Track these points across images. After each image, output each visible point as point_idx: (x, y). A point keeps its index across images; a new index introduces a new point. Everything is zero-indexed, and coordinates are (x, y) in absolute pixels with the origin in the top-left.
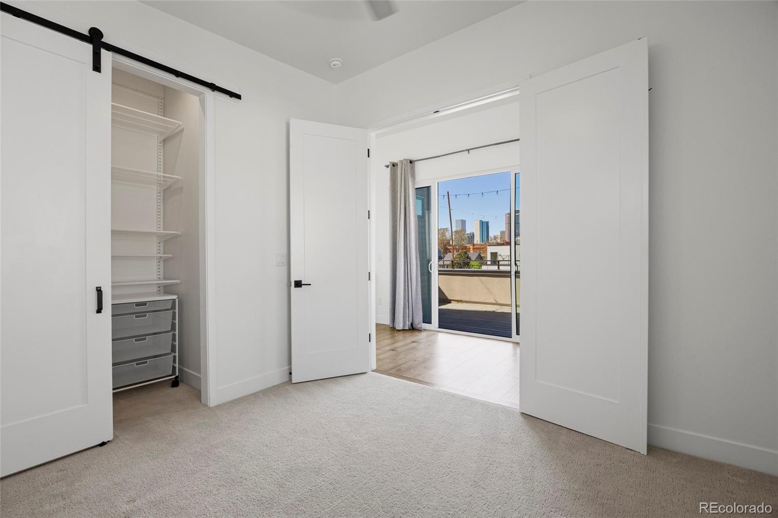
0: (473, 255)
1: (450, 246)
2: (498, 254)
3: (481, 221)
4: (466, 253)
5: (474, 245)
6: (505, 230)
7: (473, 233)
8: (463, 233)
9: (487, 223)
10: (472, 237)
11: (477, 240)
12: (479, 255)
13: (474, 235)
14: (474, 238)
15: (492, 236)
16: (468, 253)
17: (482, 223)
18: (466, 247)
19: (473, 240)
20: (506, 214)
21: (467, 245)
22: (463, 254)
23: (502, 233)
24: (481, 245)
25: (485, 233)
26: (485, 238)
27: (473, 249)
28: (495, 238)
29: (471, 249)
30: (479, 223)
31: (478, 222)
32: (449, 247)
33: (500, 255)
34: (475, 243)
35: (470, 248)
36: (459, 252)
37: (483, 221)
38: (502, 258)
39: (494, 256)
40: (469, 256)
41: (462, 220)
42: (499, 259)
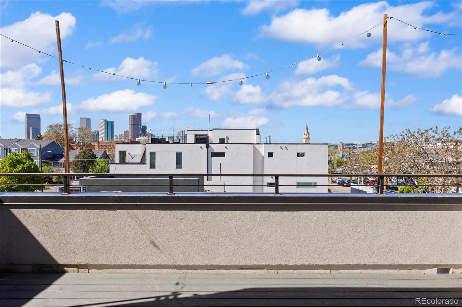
0: (98, 153)
1: (74, 143)
2: (127, 153)
4: (90, 151)
5: (99, 143)
6: (128, 130)
7: (98, 131)
8: (88, 130)
9: (112, 123)
10: (96, 135)
11: (102, 138)
12: (105, 153)
13: (98, 133)
14: (99, 136)
15: (118, 135)
16: (93, 151)
17: (107, 122)
18: (91, 144)
19: (98, 138)
20: (130, 116)
21: (92, 143)
22: (87, 151)
23: (126, 133)
24: (107, 143)
25: (110, 132)
26: (110, 136)
27: (99, 147)
28: (121, 136)
29: (97, 147)
30: (104, 122)
32: (71, 144)
33: (129, 154)
34: (100, 140)
35: (95, 146)
36: (83, 150)
37: (108, 120)
38: (132, 157)
39: (123, 154)
40: (94, 154)
41: (87, 119)
42: (128, 159)
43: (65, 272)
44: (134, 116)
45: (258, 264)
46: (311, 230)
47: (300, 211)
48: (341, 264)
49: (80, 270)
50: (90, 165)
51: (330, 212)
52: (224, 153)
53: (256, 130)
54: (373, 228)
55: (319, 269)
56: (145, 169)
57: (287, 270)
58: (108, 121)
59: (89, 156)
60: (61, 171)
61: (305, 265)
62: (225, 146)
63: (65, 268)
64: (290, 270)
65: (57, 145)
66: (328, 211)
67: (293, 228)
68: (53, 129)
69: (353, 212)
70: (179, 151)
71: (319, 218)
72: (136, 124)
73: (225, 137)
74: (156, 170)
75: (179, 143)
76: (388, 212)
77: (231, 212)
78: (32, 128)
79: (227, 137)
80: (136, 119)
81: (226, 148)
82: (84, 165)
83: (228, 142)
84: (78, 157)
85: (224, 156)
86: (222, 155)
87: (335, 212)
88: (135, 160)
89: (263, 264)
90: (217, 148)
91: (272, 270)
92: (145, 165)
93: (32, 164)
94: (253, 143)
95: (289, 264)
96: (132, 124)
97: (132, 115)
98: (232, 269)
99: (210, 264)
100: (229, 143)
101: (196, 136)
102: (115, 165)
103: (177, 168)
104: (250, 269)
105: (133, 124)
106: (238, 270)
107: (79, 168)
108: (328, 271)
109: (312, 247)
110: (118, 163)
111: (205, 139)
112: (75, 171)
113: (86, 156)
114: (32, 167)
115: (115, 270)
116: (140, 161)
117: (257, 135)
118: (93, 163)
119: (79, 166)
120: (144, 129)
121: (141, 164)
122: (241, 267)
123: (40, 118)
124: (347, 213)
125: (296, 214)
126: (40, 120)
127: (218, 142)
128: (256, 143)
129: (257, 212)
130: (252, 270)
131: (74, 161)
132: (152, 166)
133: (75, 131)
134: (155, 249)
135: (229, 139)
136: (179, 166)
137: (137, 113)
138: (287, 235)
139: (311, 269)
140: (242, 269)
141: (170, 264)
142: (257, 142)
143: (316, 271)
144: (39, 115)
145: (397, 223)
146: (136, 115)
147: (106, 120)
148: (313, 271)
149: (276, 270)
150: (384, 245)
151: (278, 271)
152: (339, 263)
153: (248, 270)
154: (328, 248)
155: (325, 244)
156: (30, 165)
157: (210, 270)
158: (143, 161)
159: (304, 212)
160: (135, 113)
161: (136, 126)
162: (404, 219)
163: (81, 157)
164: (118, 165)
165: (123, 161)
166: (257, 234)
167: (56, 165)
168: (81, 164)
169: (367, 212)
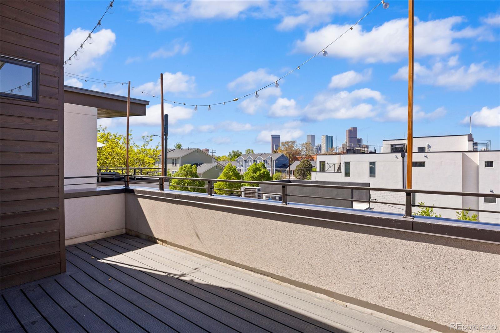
2: (326, 163)
3: (326, 136)
6: (346, 143)
7: (320, 145)
8: (312, 145)
9: (332, 137)
10: (319, 148)
11: (324, 151)
13: (321, 147)
14: (321, 149)
18: (311, 156)
19: (321, 151)
20: (346, 131)
22: (306, 161)
25: (330, 145)
31: (325, 137)
33: (327, 163)
36: (304, 161)
38: (330, 166)
39: (323, 164)
40: (311, 163)
41: (312, 135)
42: (327, 167)
43: (157, 243)
44: (350, 130)
45: (264, 270)
46: (311, 246)
47: (300, 224)
48: (345, 295)
49: (164, 244)
50: (308, 172)
51: (332, 230)
52: (424, 162)
53: (467, 136)
54: (387, 260)
55: (322, 294)
56: (340, 178)
57: (289, 285)
58: (328, 137)
59: (307, 166)
60: (288, 176)
61: (305, 284)
62: (425, 155)
63: (157, 241)
64: (292, 285)
65: (285, 157)
66: (330, 228)
67: (294, 241)
68: (284, 145)
69: (360, 234)
70: (372, 161)
71: (320, 235)
72: (352, 137)
73: (426, 146)
74: (351, 178)
75: (375, 153)
76: (411, 242)
77: (243, 216)
78: (275, 145)
79: (428, 145)
80: (352, 133)
81: (426, 157)
82: (303, 173)
83: (429, 150)
84: (299, 166)
85: (424, 166)
86: (422, 164)
87: (338, 231)
88: (332, 169)
89: (267, 271)
90: (417, 157)
91: (276, 280)
92: (340, 173)
93: (265, 171)
94: (462, 151)
95: (290, 279)
96: (348, 138)
97: (348, 130)
98: (245, 269)
99: (229, 259)
100: (431, 151)
101: (392, 145)
102: (316, 173)
103: (371, 176)
104: (258, 273)
105: (350, 138)
106: (249, 271)
107: (299, 175)
108: (332, 299)
109: (312, 267)
110: (319, 171)
111: (402, 148)
112: (297, 177)
113: (304, 165)
114: (265, 173)
115: (178, 248)
116: (336, 170)
117: (468, 141)
118: (310, 171)
119: (299, 173)
120: (360, 141)
121: (337, 172)
122: (252, 270)
123: (280, 137)
124: (353, 235)
125: (296, 226)
126: (280, 139)
127: (417, 152)
128: (467, 151)
129: (263, 219)
130: (259, 275)
131: (296, 169)
132: (347, 174)
133: (299, 146)
134: (197, 238)
135: (430, 147)
136: (372, 175)
137: (353, 128)
138: (288, 247)
139: (313, 291)
140: (252, 271)
141: (205, 252)
142: (468, 149)
143: (318, 295)
144: (279, 135)
145: (425, 261)
146: (352, 129)
147: (327, 135)
148: (314, 293)
149: (279, 281)
150: (405, 287)
151: (282, 282)
152: (343, 293)
153: (257, 274)
154: (330, 272)
155: (327, 267)
156: (264, 172)
157: (231, 266)
158: (339, 171)
159: (304, 225)
160: (352, 128)
161: (352, 139)
162: (438, 257)
163: (301, 166)
164: (318, 173)
165: (323, 170)
166: (263, 241)
167: (284, 172)
168: (301, 172)
169: (379, 237)
